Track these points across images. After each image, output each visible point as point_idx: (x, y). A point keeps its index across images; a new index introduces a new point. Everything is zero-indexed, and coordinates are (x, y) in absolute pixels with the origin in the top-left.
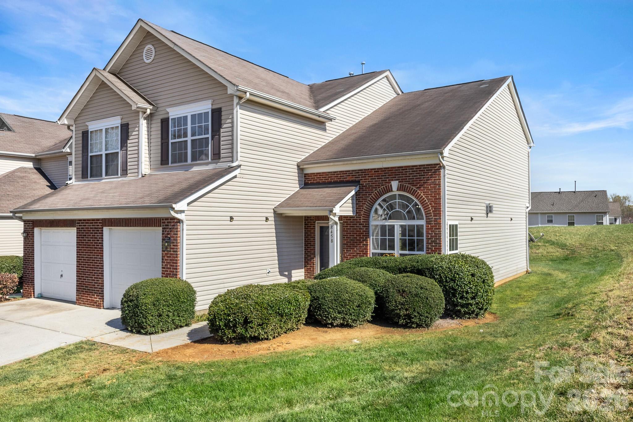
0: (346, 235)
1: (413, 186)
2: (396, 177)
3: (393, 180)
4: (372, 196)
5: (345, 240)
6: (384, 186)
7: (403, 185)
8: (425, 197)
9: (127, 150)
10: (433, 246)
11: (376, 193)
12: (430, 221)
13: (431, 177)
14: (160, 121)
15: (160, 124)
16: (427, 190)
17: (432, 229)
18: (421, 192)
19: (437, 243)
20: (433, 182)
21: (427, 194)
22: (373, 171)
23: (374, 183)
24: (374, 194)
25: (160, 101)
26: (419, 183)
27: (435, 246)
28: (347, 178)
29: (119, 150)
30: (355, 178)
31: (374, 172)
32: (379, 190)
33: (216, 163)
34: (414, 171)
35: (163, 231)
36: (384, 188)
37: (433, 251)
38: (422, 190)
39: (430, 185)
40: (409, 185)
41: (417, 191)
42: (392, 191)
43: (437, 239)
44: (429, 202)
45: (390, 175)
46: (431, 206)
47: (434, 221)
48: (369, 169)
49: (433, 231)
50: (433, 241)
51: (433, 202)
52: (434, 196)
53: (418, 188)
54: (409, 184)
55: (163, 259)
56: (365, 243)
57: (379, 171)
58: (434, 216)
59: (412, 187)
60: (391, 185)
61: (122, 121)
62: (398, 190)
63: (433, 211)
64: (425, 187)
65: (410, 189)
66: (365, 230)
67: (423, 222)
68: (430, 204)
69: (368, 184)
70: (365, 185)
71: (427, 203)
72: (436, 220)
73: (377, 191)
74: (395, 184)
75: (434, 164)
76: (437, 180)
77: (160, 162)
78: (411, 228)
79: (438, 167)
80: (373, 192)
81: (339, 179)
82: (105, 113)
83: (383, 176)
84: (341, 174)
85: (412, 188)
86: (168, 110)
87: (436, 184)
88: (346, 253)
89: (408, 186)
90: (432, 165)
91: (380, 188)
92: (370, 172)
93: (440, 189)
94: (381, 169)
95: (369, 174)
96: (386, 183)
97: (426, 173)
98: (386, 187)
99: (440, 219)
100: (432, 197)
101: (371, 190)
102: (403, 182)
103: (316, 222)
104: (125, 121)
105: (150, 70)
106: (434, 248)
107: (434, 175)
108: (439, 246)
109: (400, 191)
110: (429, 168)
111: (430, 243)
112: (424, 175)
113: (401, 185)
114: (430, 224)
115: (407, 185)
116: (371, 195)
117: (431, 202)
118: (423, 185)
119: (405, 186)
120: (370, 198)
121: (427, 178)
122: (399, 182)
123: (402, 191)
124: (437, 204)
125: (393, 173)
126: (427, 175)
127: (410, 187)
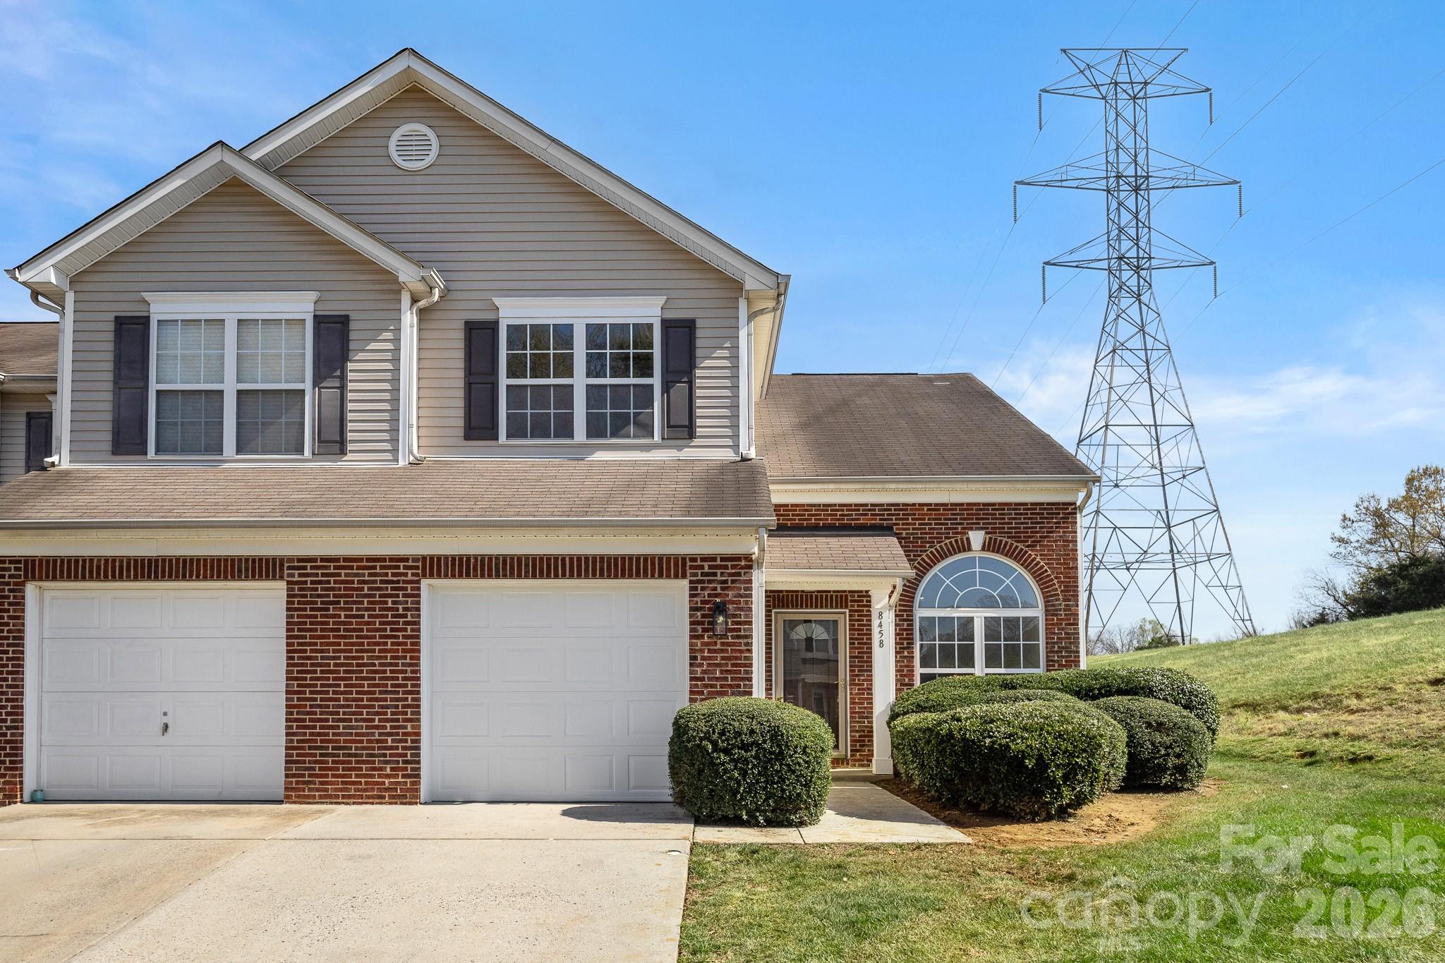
0: (857, 639)
1: (1018, 542)
2: (979, 524)
3: (971, 529)
4: (923, 559)
5: (856, 648)
6: (953, 540)
7: (996, 539)
8: (1046, 564)
9: (343, 388)
10: (1063, 657)
11: (931, 552)
12: (1056, 610)
13: (1057, 527)
14: (461, 325)
15: (460, 335)
16: (1049, 550)
17: (1061, 624)
18: (1037, 555)
19: (1070, 652)
20: (1061, 537)
21: (1048, 559)
22: (925, 508)
23: (926, 533)
24: (927, 555)
25: (461, 276)
26: (1033, 537)
27: (1067, 657)
28: (859, 519)
29: (308, 385)
30: (880, 520)
31: (928, 510)
32: (941, 547)
33: (680, 448)
34: (1021, 514)
35: (691, 589)
36: (951, 543)
37: (1064, 666)
38: (1037, 551)
39: (1056, 541)
40: (1010, 541)
41: (1026, 552)
42: (970, 549)
43: (1071, 643)
44: (1053, 573)
45: (965, 519)
46: (1058, 582)
47: (1065, 610)
48: (914, 505)
49: (1063, 629)
50: (1063, 648)
51: (1062, 573)
52: (1065, 564)
53: (1028, 546)
54: (1009, 537)
55: (693, 658)
56: (906, 654)
57: (939, 510)
58: (1064, 600)
59: (1015, 544)
60: (968, 539)
61: (320, 306)
62: (983, 549)
63: (1062, 591)
64: (1043, 546)
65: (1010, 547)
66: (905, 627)
67: (1038, 612)
68: (1056, 578)
69: (912, 534)
70: (904, 535)
71: (1049, 575)
72: (1067, 608)
73: (936, 549)
74: (977, 538)
75: (1064, 504)
76: (1070, 532)
77: (461, 432)
78: (1011, 623)
79: (1072, 509)
80: (926, 551)
81: (839, 520)
82: (230, 276)
83: (950, 519)
84: (843, 510)
85: (1017, 547)
86: (498, 301)
87: (1067, 541)
88: (858, 676)
89: (1006, 543)
90: (1059, 504)
91: (942, 544)
92: (919, 510)
93: (1077, 550)
94: (946, 505)
95: (915, 514)
96: (957, 533)
97: (1046, 518)
98: (956, 541)
99: (1077, 606)
100: (1061, 564)
101: (921, 546)
102: (995, 533)
103: (773, 611)
104: (333, 308)
105: (418, 189)
106: (1066, 661)
107: (1064, 523)
108: (1075, 657)
109: (988, 550)
110: (1052, 509)
111: (1057, 652)
112: (1043, 523)
113: (990, 538)
114: (1056, 615)
115: (1005, 540)
116: (919, 556)
117: (1057, 573)
118: (1040, 541)
119: (1001, 541)
120: (919, 563)
121: (1049, 528)
122: (987, 533)
123: (993, 551)
124: (1069, 578)
125: (972, 514)
126: (1048, 523)
127: (1012, 544)
